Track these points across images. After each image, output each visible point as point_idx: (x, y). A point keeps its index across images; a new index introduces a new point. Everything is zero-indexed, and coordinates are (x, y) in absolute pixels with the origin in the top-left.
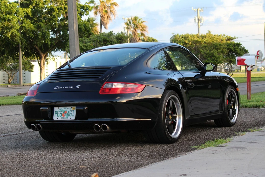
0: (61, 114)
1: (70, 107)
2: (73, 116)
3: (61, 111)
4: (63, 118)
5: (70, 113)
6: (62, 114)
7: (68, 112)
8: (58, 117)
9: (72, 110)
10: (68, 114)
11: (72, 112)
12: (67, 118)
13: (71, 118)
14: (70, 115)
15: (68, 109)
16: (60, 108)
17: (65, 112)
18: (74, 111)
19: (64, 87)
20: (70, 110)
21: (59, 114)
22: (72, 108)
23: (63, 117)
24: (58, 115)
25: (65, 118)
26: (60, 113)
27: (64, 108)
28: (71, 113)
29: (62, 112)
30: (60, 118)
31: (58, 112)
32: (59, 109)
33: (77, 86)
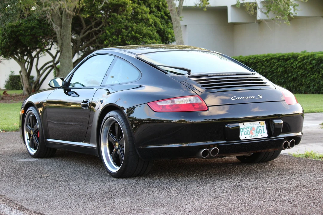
0: (248, 132)
1: (258, 122)
2: (264, 132)
3: (248, 128)
4: (252, 136)
5: (259, 130)
6: (250, 131)
7: (256, 128)
8: (246, 136)
9: (260, 125)
10: (256, 131)
11: (262, 128)
12: (257, 135)
13: (262, 136)
14: (261, 132)
15: (255, 124)
16: (245, 123)
17: (252, 129)
18: (264, 126)
19: (243, 98)
20: (258, 126)
21: (246, 132)
22: (260, 123)
23: (252, 135)
24: (245, 134)
25: (255, 136)
27: (251, 124)
28: (261, 130)
29: (249, 130)
30: (248, 137)
31: (245, 129)
32: (244, 125)
33: (259, 96)
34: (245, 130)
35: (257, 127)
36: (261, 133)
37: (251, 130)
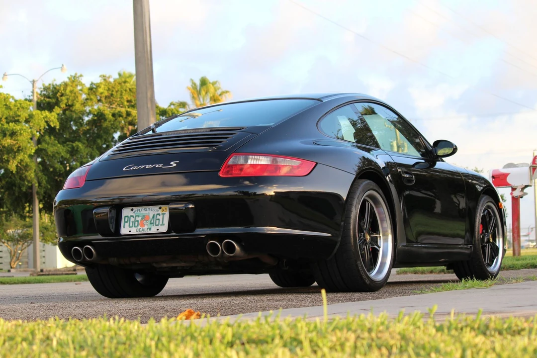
0: (137, 223)
1: (157, 207)
3: (138, 216)
4: (141, 230)
5: (156, 220)
6: (140, 221)
7: (151, 217)
8: (130, 229)
9: (160, 211)
10: (151, 222)
11: (161, 216)
12: (150, 229)
13: (158, 230)
14: (157, 223)
15: (152, 210)
16: (136, 209)
17: (145, 218)
18: (165, 214)
20: (156, 213)
21: (132, 222)
22: (160, 208)
23: (142, 228)
24: (131, 225)
25: (146, 230)
26: (136, 221)
27: (144, 210)
28: (159, 219)
29: (139, 219)
30: (134, 231)
32: (132, 211)
33: (172, 163)
34: (132, 219)
35: (154, 215)
36: (158, 225)
37: (142, 219)
